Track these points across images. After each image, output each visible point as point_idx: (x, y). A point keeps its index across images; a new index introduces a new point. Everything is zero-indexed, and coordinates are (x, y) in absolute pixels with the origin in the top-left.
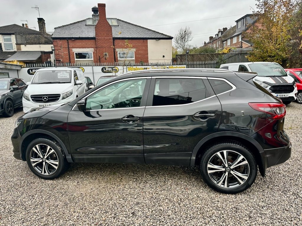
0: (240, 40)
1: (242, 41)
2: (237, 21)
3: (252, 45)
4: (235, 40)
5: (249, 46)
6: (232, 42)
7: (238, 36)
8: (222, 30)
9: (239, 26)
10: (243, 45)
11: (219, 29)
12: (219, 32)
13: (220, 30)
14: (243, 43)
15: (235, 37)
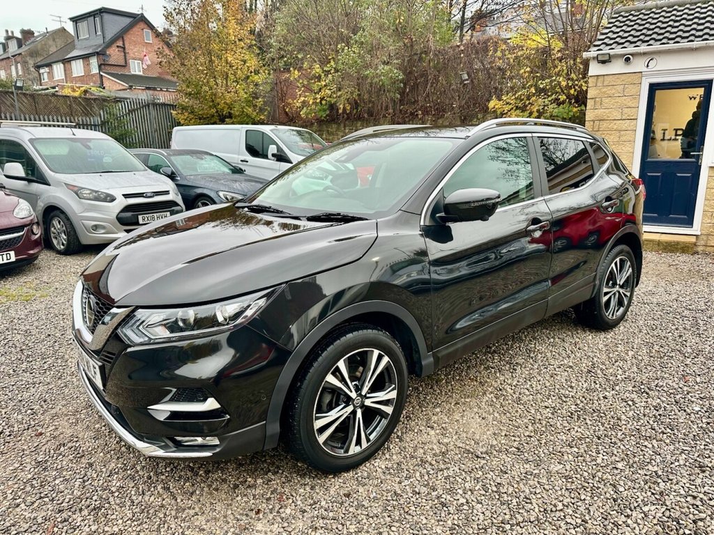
0: (95, 70)
1: (101, 73)
2: (76, 20)
3: (132, 86)
4: (78, 68)
5: (125, 88)
6: (68, 72)
7: (85, 57)
8: (19, 36)
9: (84, 35)
10: (106, 84)
11: (7, 31)
12: (8, 38)
13: (10, 34)
14: (104, 79)
15: (78, 61)
